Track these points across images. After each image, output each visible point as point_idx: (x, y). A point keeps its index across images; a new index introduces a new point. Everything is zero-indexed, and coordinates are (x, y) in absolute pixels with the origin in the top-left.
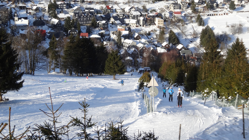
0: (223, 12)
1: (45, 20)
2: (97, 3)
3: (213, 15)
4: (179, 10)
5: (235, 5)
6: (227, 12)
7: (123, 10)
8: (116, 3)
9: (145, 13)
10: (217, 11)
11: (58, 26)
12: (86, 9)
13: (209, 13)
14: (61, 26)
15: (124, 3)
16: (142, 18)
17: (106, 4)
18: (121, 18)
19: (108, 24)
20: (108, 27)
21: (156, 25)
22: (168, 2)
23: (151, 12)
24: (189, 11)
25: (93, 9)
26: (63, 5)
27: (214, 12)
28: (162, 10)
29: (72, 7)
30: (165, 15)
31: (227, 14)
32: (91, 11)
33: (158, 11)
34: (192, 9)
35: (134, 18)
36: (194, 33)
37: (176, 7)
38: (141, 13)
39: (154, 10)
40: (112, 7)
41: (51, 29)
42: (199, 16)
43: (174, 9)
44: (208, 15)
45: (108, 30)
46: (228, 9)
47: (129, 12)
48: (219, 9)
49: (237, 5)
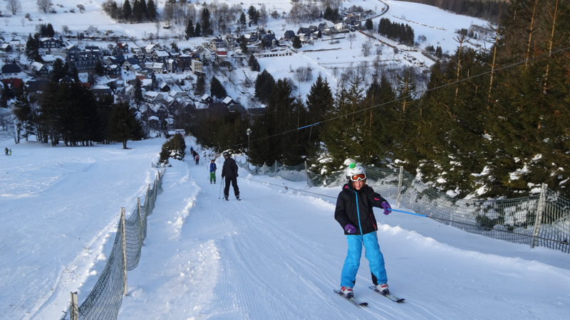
0: (285, 51)
1: (22, 65)
2: (104, 39)
3: (271, 56)
4: (223, 49)
5: (300, 42)
6: (290, 51)
7: (143, 49)
8: (132, 40)
9: (176, 54)
10: (276, 51)
11: (43, 73)
12: (87, 48)
13: (266, 54)
14: (47, 73)
15: (143, 40)
16: (171, 61)
17: (116, 42)
18: (141, 61)
19: (120, 70)
20: (120, 74)
21: (191, 70)
22: (208, 38)
23: (184, 52)
24: (239, 50)
25: (97, 48)
26: (50, 42)
27: (272, 51)
28: (200, 50)
29: (64, 46)
30: (204, 56)
31: (290, 54)
32: (94, 50)
33: (195, 51)
34: (241, 48)
35: (159, 60)
36: (246, 81)
37: (219, 45)
38: (169, 53)
39: (189, 50)
40: (127, 45)
41: (31, 78)
42: (252, 57)
43: (218, 47)
44: (265, 56)
45: (121, 79)
46: (292, 48)
47: (152, 53)
48: (280, 48)
49: (303, 42)
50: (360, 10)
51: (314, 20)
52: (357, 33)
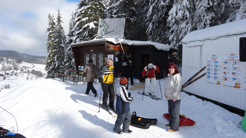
50: (25, 67)
51: (10, 70)
52: (24, 73)
